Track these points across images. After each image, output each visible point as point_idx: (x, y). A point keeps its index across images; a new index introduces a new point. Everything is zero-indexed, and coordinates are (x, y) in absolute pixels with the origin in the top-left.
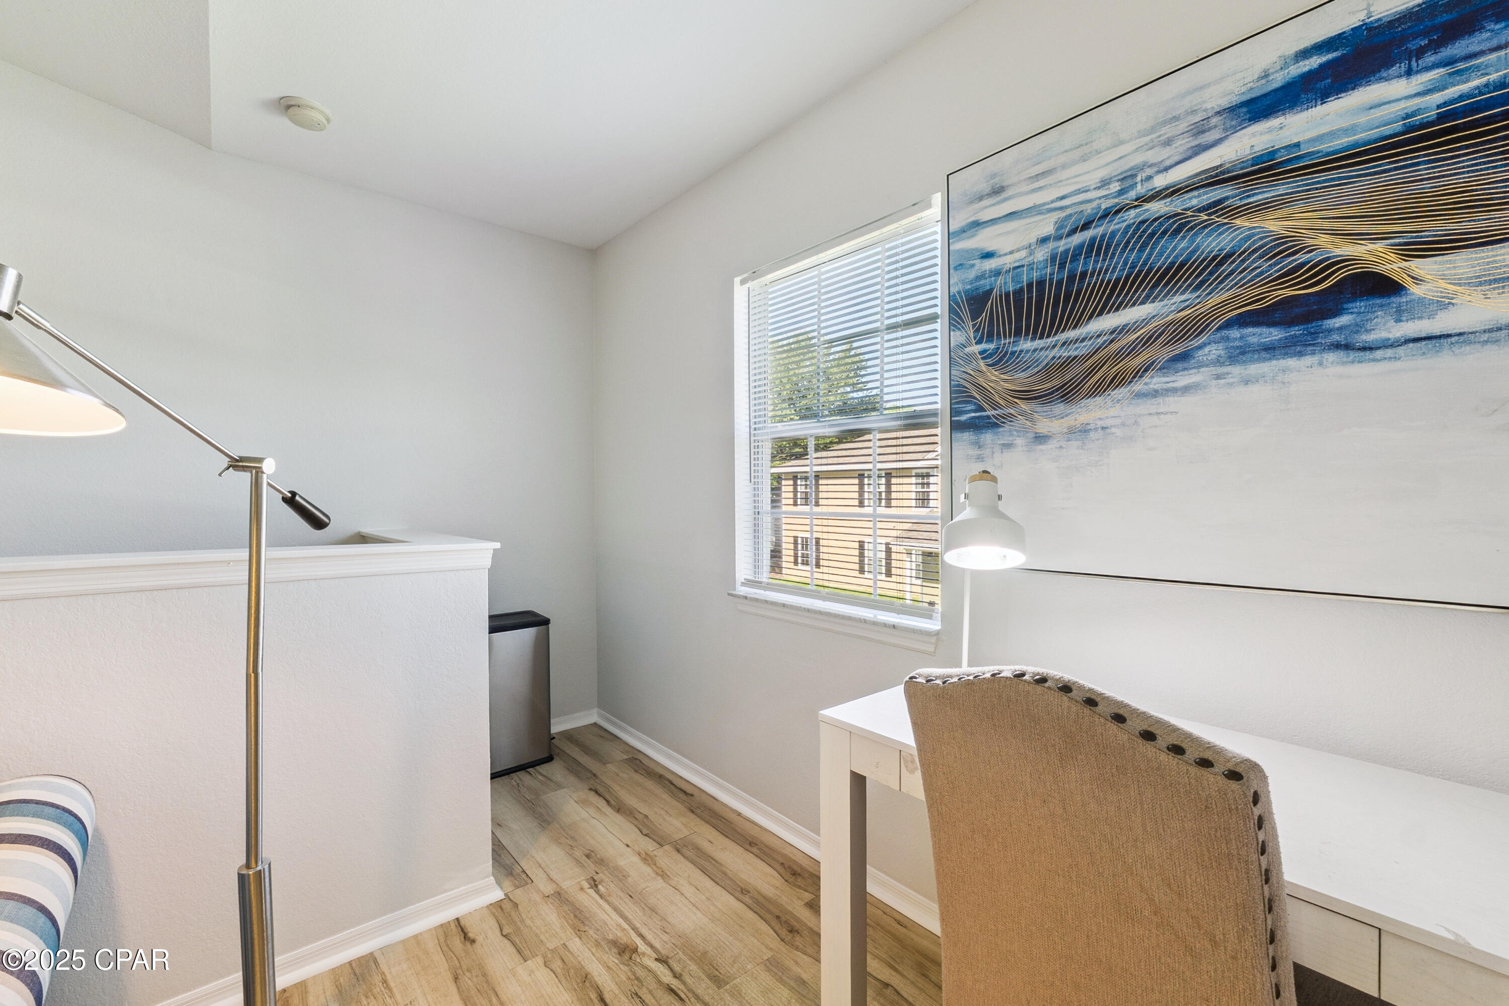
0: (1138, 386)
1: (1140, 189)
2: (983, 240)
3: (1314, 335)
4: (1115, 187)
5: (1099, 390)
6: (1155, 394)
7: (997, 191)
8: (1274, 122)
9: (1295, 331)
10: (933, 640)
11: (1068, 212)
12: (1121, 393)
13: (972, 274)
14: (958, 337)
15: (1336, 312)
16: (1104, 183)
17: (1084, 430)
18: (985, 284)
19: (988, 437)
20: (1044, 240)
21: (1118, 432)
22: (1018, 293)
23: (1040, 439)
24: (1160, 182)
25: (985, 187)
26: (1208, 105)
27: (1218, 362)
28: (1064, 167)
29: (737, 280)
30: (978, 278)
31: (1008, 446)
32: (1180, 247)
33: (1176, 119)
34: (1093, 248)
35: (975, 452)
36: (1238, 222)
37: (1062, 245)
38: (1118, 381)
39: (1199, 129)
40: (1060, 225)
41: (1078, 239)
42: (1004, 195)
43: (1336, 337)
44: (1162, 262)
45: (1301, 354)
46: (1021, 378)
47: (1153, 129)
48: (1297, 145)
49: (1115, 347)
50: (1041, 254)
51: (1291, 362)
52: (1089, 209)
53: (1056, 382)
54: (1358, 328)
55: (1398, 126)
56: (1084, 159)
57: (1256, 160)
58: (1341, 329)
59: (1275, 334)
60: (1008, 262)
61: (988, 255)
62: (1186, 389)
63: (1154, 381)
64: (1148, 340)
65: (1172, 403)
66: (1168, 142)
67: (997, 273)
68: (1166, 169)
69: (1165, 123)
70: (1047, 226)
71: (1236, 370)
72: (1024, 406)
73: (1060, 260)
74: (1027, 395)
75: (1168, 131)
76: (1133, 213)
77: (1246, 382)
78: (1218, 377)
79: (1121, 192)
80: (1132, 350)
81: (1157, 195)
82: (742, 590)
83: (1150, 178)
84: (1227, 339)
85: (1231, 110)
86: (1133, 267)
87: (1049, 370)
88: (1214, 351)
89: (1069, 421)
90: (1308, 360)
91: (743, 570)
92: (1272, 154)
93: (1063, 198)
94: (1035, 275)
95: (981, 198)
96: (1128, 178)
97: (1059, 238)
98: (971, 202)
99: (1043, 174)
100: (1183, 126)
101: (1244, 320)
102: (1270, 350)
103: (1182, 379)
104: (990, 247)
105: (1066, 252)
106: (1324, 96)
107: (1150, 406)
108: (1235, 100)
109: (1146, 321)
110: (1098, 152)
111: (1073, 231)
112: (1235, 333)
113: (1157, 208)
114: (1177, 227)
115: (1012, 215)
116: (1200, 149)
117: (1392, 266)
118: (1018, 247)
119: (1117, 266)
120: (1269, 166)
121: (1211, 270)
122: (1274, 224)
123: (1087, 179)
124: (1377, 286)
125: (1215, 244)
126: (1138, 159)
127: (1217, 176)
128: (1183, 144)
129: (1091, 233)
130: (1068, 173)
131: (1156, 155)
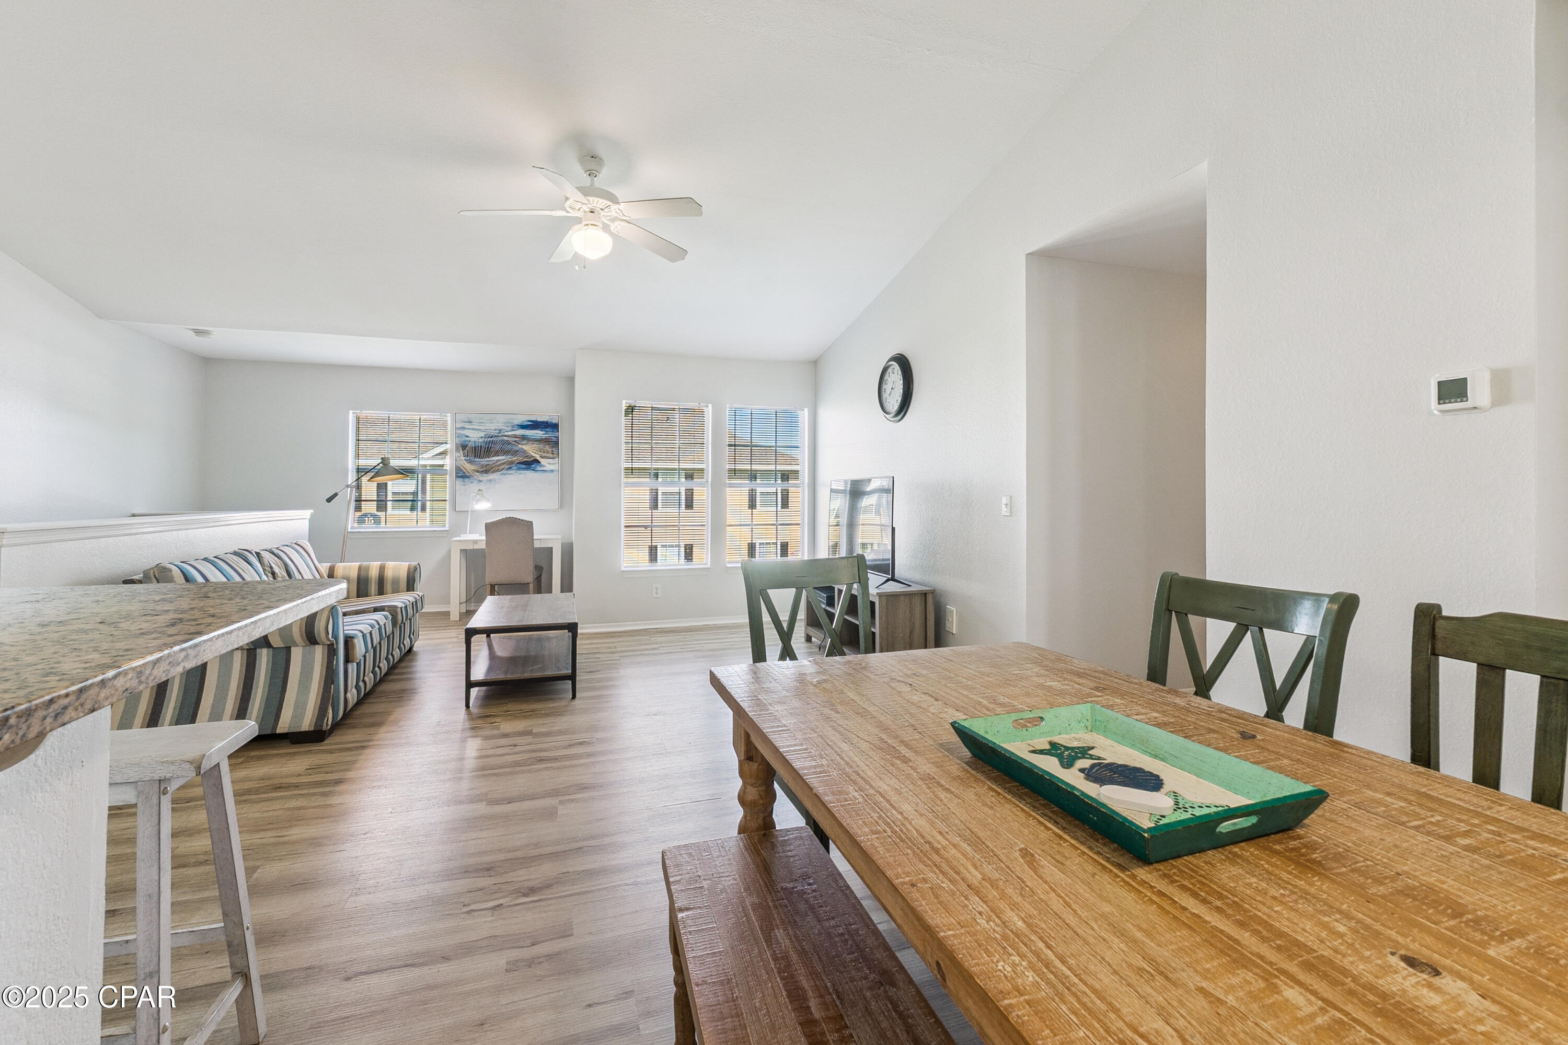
0: (502, 472)
1: (502, 434)
2: (466, 432)
3: (530, 468)
4: (497, 431)
5: (492, 473)
6: (505, 474)
7: (470, 422)
8: (524, 431)
9: (527, 467)
10: (447, 532)
11: (487, 433)
12: (498, 473)
13: (463, 440)
14: (458, 454)
15: (532, 465)
16: (495, 430)
17: (491, 480)
18: (467, 443)
19: (466, 480)
20: (482, 437)
21: (500, 481)
22: (475, 447)
23: (480, 481)
24: (506, 434)
25: (466, 420)
26: (514, 423)
27: (516, 470)
28: (487, 423)
30: (465, 441)
31: (471, 482)
32: (509, 447)
33: (509, 423)
34: (492, 442)
35: (462, 483)
36: (519, 446)
37: (486, 440)
38: (498, 471)
39: (513, 426)
40: (485, 435)
41: (489, 439)
43: (532, 469)
44: (507, 449)
45: (527, 470)
46: (476, 468)
47: (505, 423)
48: (527, 436)
49: (498, 464)
50: (480, 440)
51: (526, 472)
52: (492, 434)
53: (484, 469)
54: (535, 467)
55: (539, 438)
56: (490, 423)
57: (522, 436)
58: (533, 467)
59: (524, 466)
60: (473, 440)
61: (467, 437)
62: (511, 474)
63: (505, 472)
64: (504, 464)
66: (508, 427)
67: (469, 441)
68: (507, 432)
69: (507, 423)
70: (483, 434)
71: (519, 472)
72: (475, 473)
73: (485, 442)
74: (478, 471)
75: (507, 425)
76: (501, 438)
77: (520, 474)
78: (516, 473)
79: (499, 433)
80: (500, 465)
81: (505, 436)
83: (504, 432)
85: (518, 425)
86: (501, 449)
87: (482, 466)
88: (515, 468)
89: (487, 478)
90: (529, 472)
91: (350, 526)
92: (524, 436)
93: (486, 430)
94: (480, 445)
95: (465, 422)
96: (500, 430)
97: (485, 438)
98: (462, 423)
99: (482, 423)
100: (510, 425)
101: (520, 463)
102: (524, 469)
103: (511, 472)
104: (468, 434)
105: (487, 442)
106: (531, 429)
107: (504, 476)
109: (504, 460)
110: (494, 423)
111: (488, 437)
112: (518, 465)
113: (506, 438)
114: (509, 443)
115: (474, 429)
116: (513, 430)
117: (539, 458)
118: (475, 437)
119: (498, 447)
120: (524, 438)
121: (515, 453)
122: (525, 447)
123: (492, 427)
124: (538, 462)
125: (515, 448)
126: (502, 428)
127: (515, 436)
128: (510, 428)
129: (491, 439)
130: (487, 425)
131: (505, 428)
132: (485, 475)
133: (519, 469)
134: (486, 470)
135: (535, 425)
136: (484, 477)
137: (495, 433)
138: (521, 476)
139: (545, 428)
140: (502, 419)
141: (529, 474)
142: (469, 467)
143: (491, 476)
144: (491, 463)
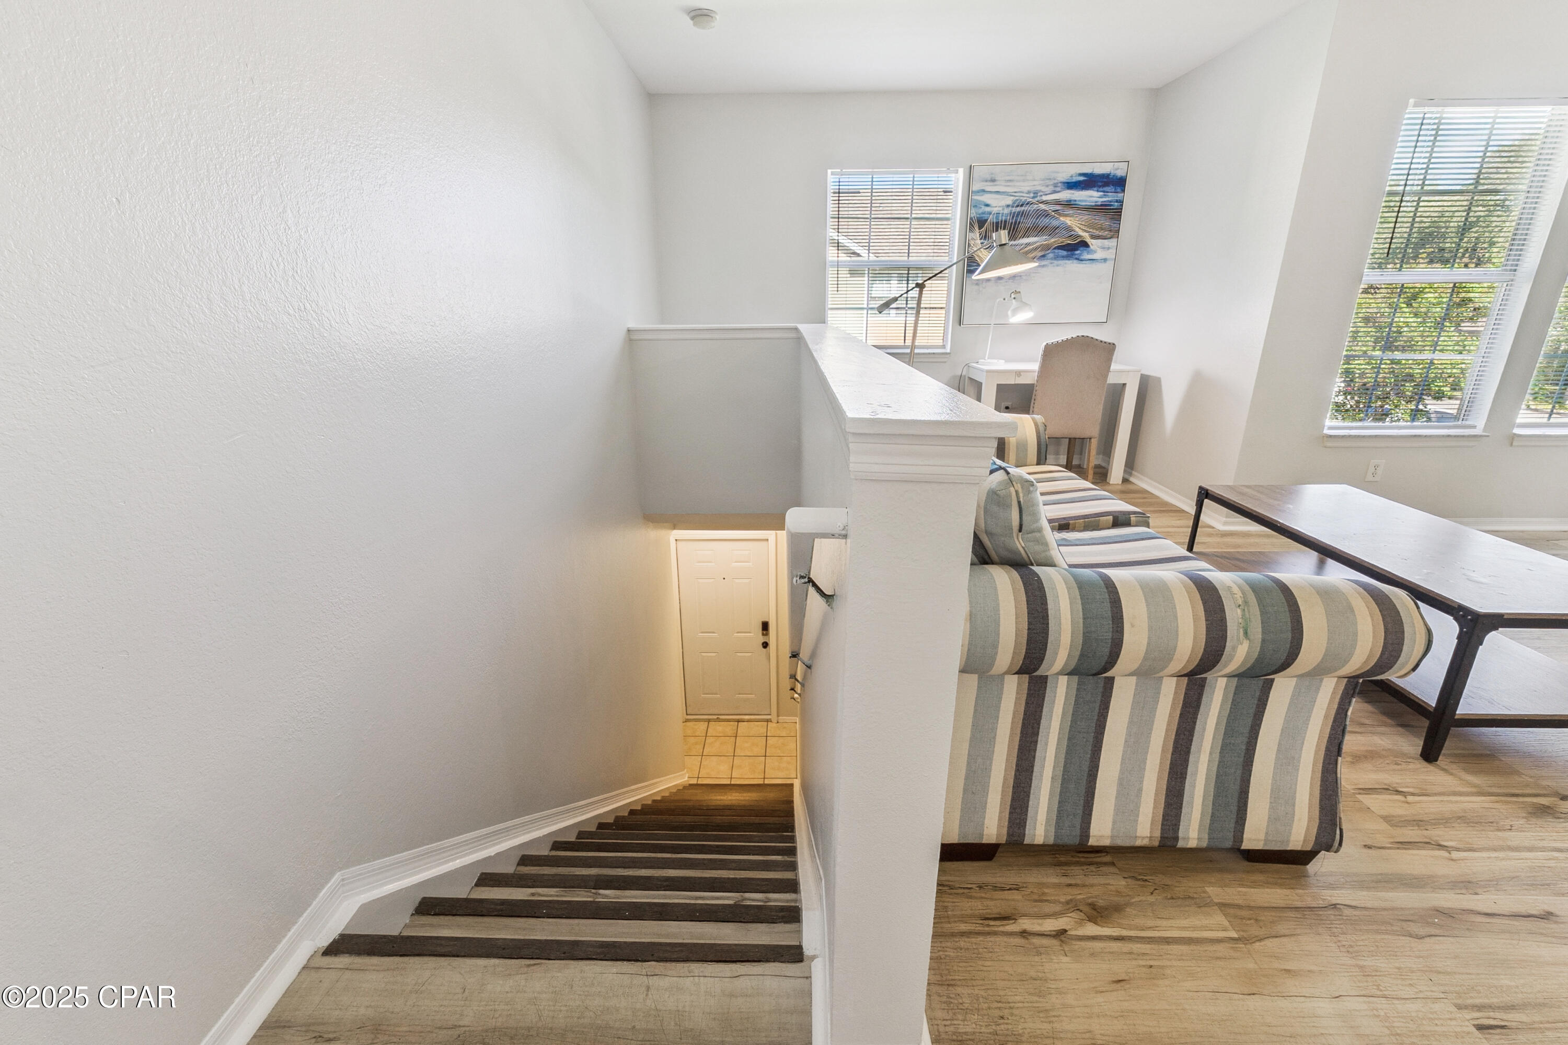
1: (1038, 198)
2: (986, 198)
3: (1073, 255)
4: (1032, 195)
7: (993, 180)
8: (1072, 191)
9: (1069, 253)
10: (948, 356)
11: (1017, 198)
13: (981, 211)
14: (971, 235)
15: (1077, 250)
16: (1029, 192)
18: (985, 216)
20: (1008, 206)
21: (1024, 278)
22: (998, 222)
24: (1044, 198)
25: (988, 177)
26: (1058, 179)
27: (1052, 259)
28: (1018, 181)
30: (983, 213)
32: (1046, 221)
33: (1050, 179)
34: (1022, 214)
36: (1061, 218)
37: (1013, 210)
39: (1055, 185)
40: (1014, 202)
41: (1018, 209)
42: (995, 183)
43: (1076, 256)
44: (1042, 225)
45: (1069, 260)
47: (1043, 180)
48: (1075, 201)
49: (1026, 249)
50: (1007, 211)
51: (1067, 261)
52: (1023, 199)
54: (1080, 254)
55: (1093, 204)
56: (1024, 181)
57: (1067, 201)
58: (1077, 254)
59: (1064, 253)
60: (995, 210)
61: (987, 205)
64: (1036, 249)
66: (1047, 186)
67: (990, 213)
68: (1046, 195)
69: (1048, 179)
70: (1009, 200)
71: (1056, 262)
73: (1013, 215)
75: (1047, 182)
76: (1036, 206)
77: (1057, 266)
78: (1051, 263)
79: (1033, 198)
80: (1032, 250)
81: (1042, 202)
83: (1041, 196)
84: (1054, 252)
85: (1064, 183)
86: (1034, 224)
88: (1051, 255)
90: (1071, 261)
92: (1070, 201)
93: (1015, 192)
94: (1004, 218)
95: (986, 181)
96: (1036, 193)
97: (1013, 207)
98: (983, 181)
99: (1010, 181)
100: (1052, 183)
101: (1059, 248)
102: (1064, 257)
104: (988, 202)
105: (1015, 213)
106: (1083, 189)
108: (1065, 181)
109: (1035, 243)
110: (1028, 180)
111: (1018, 206)
112: (1056, 251)
113: (1042, 206)
114: (1046, 214)
115: (997, 192)
116: (1055, 192)
117: (1089, 240)
118: (998, 205)
119: (1029, 222)
120: (1069, 204)
121: (1053, 231)
122: (1068, 221)
123: (1024, 188)
124: (1085, 244)
125: (1055, 223)
126: (1038, 188)
127: (1058, 202)
128: (1051, 188)
129: (1023, 208)
130: (1018, 184)
131: (1044, 189)
133: (1057, 258)
135: (1090, 181)
137: (1027, 198)
138: (1059, 269)
139: (1104, 186)
140: (1042, 172)
141: (1071, 266)
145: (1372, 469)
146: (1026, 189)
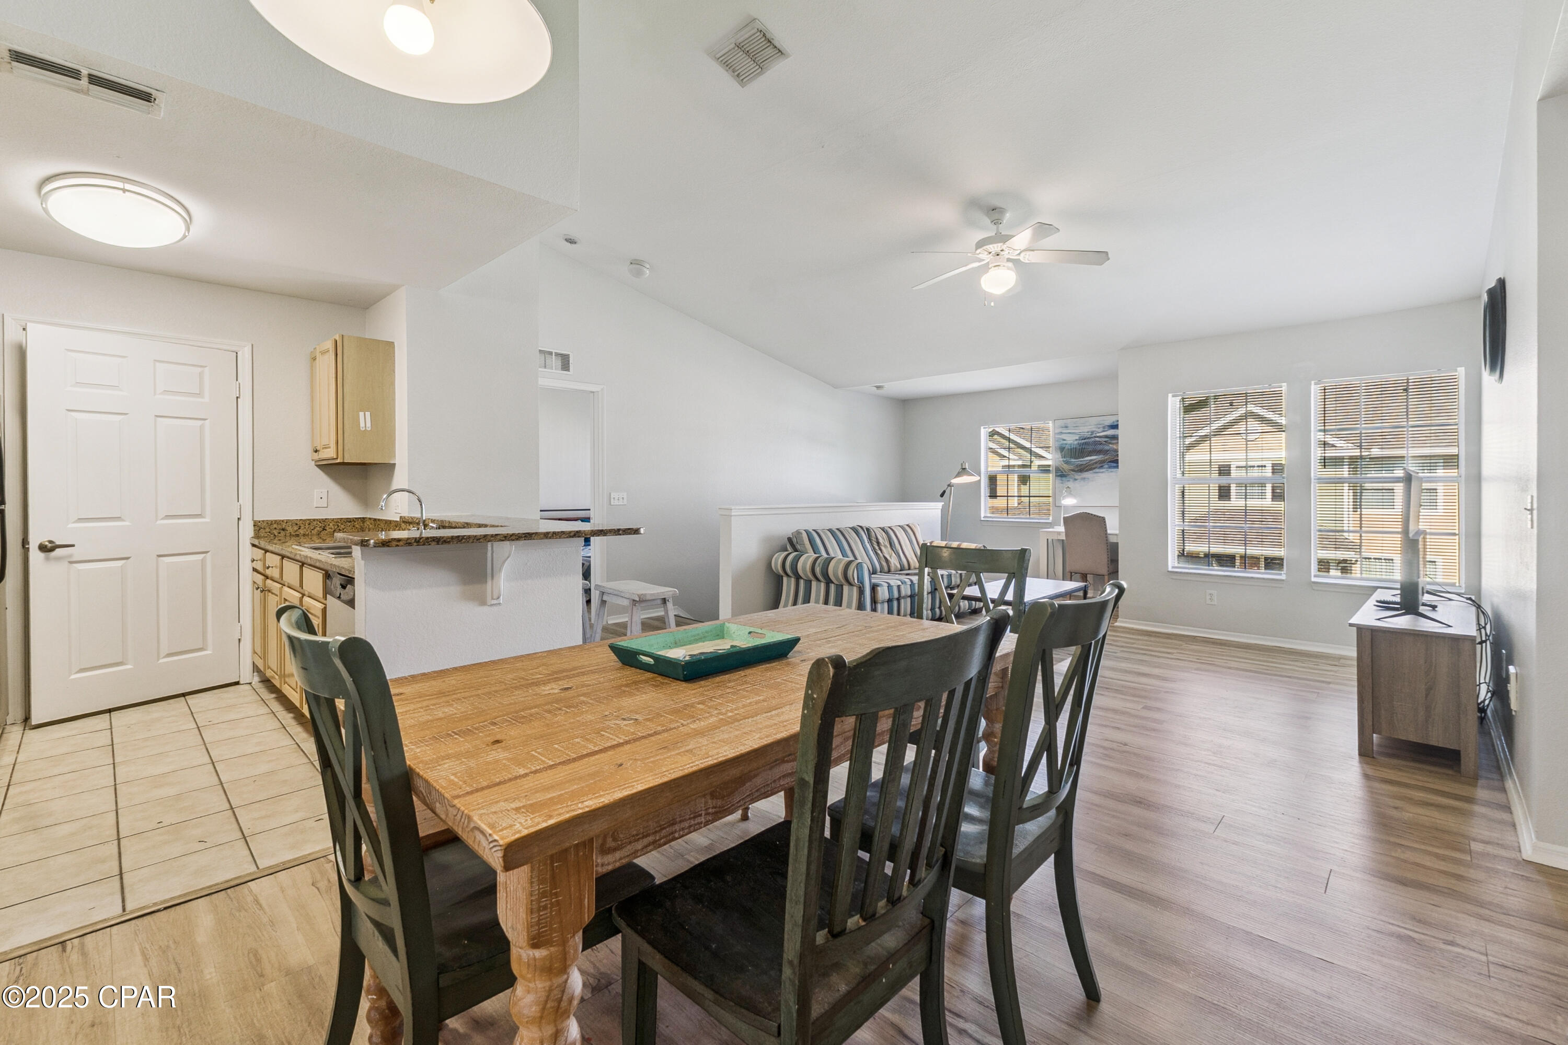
0: (1094, 471)
1: (1094, 435)
2: (1063, 436)
4: (1090, 433)
5: (1087, 471)
6: (1097, 472)
7: (1066, 427)
8: (1114, 430)
11: (1082, 436)
12: (1091, 472)
13: (1061, 443)
14: (1058, 456)
16: (1088, 432)
17: (1084, 478)
18: (1064, 446)
19: (1064, 479)
20: (1077, 440)
21: (1090, 479)
22: (1072, 449)
23: (1076, 480)
24: (1098, 435)
25: (1064, 426)
26: (1105, 424)
27: (1107, 468)
29: (982, 427)
30: (1063, 444)
31: (1069, 481)
32: (1100, 447)
33: (1100, 424)
34: (1086, 444)
35: (1061, 482)
36: (1110, 445)
37: (1080, 441)
38: (1091, 469)
39: (1104, 428)
40: (1080, 437)
41: (1083, 441)
42: (1068, 428)
44: (1098, 449)
46: (1072, 467)
47: (1096, 425)
49: (1091, 463)
50: (1076, 442)
52: (1085, 436)
53: (1079, 468)
56: (1084, 426)
60: (1069, 442)
61: (1064, 440)
62: (1102, 472)
63: (1097, 470)
64: (1096, 463)
65: (1100, 474)
66: (1099, 428)
67: (1066, 444)
68: (1099, 433)
70: (1078, 437)
71: (1110, 470)
72: (1072, 472)
73: (1080, 444)
74: (1073, 470)
75: (1099, 426)
76: (1093, 439)
78: (1107, 471)
79: (1091, 435)
80: (1093, 464)
81: (1097, 437)
82: (982, 519)
83: (1096, 434)
84: (1108, 464)
85: (1109, 426)
86: (1093, 449)
87: (1078, 466)
88: (1106, 466)
89: (1082, 476)
91: (982, 515)
93: (1080, 433)
94: (1074, 446)
95: (1062, 428)
96: (1092, 432)
98: (1060, 428)
99: (1076, 427)
100: (1101, 426)
101: (1110, 462)
103: (1101, 470)
104: (1065, 438)
107: (1096, 475)
109: (1095, 460)
110: (1087, 426)
113: (1097, 439)
114: (1100, 443)
115: (1070, 433)
116: (1104, 431)
118: (1071, 440)
119: (1090, 448)
123: (1085, 430)
125: (1106, 448)
126: (1094, 429)
127: (1106, 437)
128: (1101, 429)
129: (1085, 441)
130: (1081, 428)
131: (1097, 430)
132: (1080, 473)
133: (1110, 467)
134: (1082, 469)
136: (1078, 476)
137: (1088, 435)
138: (1112, 474)
140: (1094, 421)
142: (1066, 467)
143: (1086, 475)
144: (1084, 463)
145: (1208, 597)
146: (1086, 430)
